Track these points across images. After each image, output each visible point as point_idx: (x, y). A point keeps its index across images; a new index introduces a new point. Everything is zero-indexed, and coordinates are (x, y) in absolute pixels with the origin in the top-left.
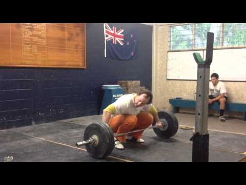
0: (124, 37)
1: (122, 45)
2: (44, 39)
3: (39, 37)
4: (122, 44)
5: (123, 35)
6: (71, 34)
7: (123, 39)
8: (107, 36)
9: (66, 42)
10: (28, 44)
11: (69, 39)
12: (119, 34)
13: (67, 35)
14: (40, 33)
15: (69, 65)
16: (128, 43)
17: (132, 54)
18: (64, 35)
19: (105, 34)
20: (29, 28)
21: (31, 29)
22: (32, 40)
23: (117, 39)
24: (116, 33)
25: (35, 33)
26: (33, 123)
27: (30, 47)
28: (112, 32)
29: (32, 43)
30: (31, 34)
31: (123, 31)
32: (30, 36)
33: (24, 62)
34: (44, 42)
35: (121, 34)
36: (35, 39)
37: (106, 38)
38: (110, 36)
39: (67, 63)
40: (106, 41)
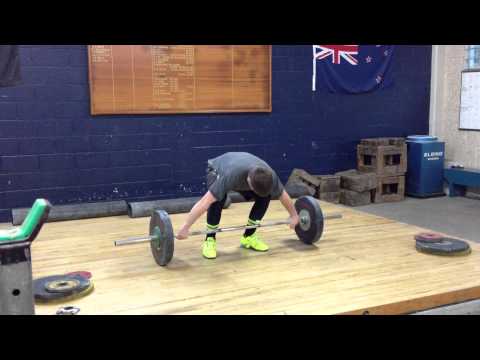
0: (360, 49)
1: (353, 63)
2: (190, 65)
3: (182, 63)
6: (242, 54)
7: (356, 53)
8: (319, 51)
9: (233, 68)
10: (162, 77)
11: (238, 63)
13: (233, 55)
16: (369, 60)
17: (378, 80)
18: (228, 57)
19: (315, 47)
22: (168, 68)
23: (342, 53)
27: (166, 81)
33: (156, 105)
34: (191, 71)
36: (175, 67)
37: (315, 56)
38: (325, 50)
40: (317, 60)
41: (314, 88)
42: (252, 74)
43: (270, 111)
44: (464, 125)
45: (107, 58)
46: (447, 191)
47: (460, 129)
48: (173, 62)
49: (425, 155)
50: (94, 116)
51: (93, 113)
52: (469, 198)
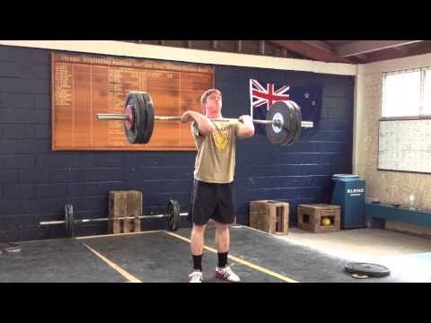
5: (287, 96)
6: (189, 101)
8: (255, 100)
9: (181, 112)
11: (185, 108)
12: (280, 94)
18: (176, 103)
19: (252, 96)
24: (274, 94)
28: (266, 92)
31: (288, 88)
35: (284, 93)
37: (252, 104)
38: (261, 100)
40: (254, 107)
44: (382, 166)
45: (68, 102)
46: (369, 224)
47: (379, 170)
49: (348, 191)
50: (54, 152)
51: (53, 148)
52: (388, 230)
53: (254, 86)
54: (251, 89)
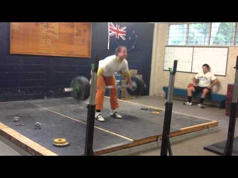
0: (126, 33)
2: (56, 34)
3: (53, 32)
4: (124, 39)
6: (79, 31)
7: (125, 35)
8: (110, 32)
9: (75, 37)
10: (44, 38)
11: (77, 35)
12: (122, 30)
13: (75, 31)
14: (53, 30)
15: (76, 55)
16: (130, 38)
17: (133, 47)
18: (73, 31)
19: (109, 30)
20: (45, 26)
21: (47, 27)
22: (47, 35)
23: (120, 34)
24: (119, 30)
25: (49, 29)
26: (45, 97)
27: (45, 40)
28: (116, 29)
29: (47, 37)
30: (46, 30)
31: (125, 28)
32: (46, 32)
33: (40, 51)
34: (57, 37)
35: (124, 30)
36: (50, 34)
37: (109, 34)
38: (113, 32)
39: (75, 54)
40: (110, 36)
41: (108, 48)
42: (83, 41)
43: (90, 57)
45: (19, 27)
47: (164, 70)
48: (49, 32)
50: (11, 55)
51: (11, 53)
53: (110, 25)
54: (109, 26)
